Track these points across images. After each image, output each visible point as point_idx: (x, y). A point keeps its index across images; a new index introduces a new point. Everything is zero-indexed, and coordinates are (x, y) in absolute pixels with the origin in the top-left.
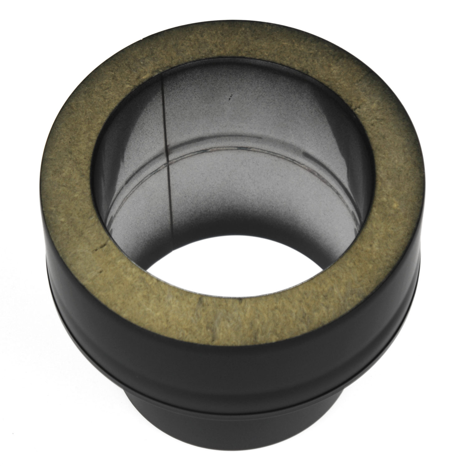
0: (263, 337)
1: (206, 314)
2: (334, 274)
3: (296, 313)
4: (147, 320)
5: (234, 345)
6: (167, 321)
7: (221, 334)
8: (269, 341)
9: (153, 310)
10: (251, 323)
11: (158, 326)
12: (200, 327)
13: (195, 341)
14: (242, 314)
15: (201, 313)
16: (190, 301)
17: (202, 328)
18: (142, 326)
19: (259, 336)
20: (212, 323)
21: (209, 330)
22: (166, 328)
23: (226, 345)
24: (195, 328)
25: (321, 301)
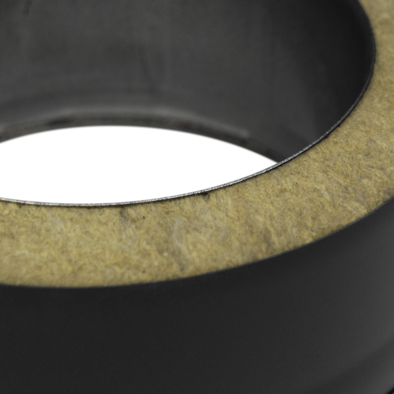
0: (283, 238)
1: (147, 232)
2: (363, 123)
3: (327, 189)
4: (24, 270)
5: (231, 265)
6: (70, 261)
7: (194, 254)
8: (300, 244)
9: (30, 252)
10: (246, 223)
11: (52, 274)
12: (146, 254)
13: (145, 278)
14: (221, 215)
15: (135, 233)
16: (103, 220)
17: (149, 255)
18: (18, 283)
19: (274, 238)
20: (166, 242)
21: (166, 254)
22: (73, 272)
23: (214, 270)
24: (135, 258)
25: (362, 162)
